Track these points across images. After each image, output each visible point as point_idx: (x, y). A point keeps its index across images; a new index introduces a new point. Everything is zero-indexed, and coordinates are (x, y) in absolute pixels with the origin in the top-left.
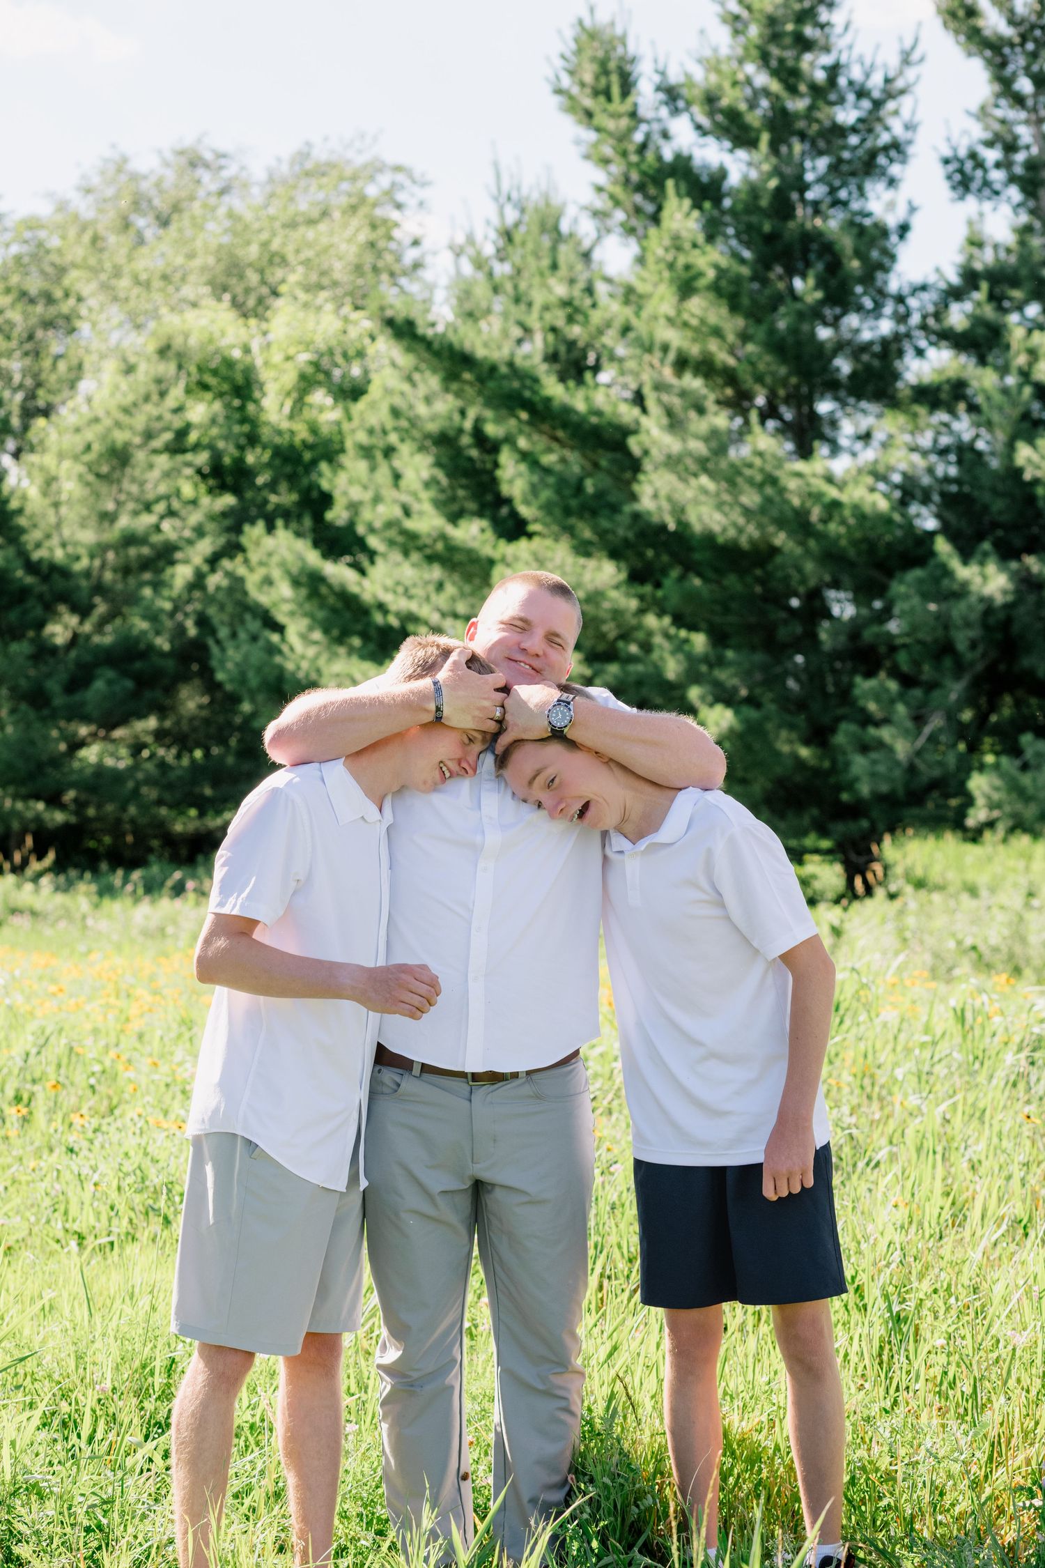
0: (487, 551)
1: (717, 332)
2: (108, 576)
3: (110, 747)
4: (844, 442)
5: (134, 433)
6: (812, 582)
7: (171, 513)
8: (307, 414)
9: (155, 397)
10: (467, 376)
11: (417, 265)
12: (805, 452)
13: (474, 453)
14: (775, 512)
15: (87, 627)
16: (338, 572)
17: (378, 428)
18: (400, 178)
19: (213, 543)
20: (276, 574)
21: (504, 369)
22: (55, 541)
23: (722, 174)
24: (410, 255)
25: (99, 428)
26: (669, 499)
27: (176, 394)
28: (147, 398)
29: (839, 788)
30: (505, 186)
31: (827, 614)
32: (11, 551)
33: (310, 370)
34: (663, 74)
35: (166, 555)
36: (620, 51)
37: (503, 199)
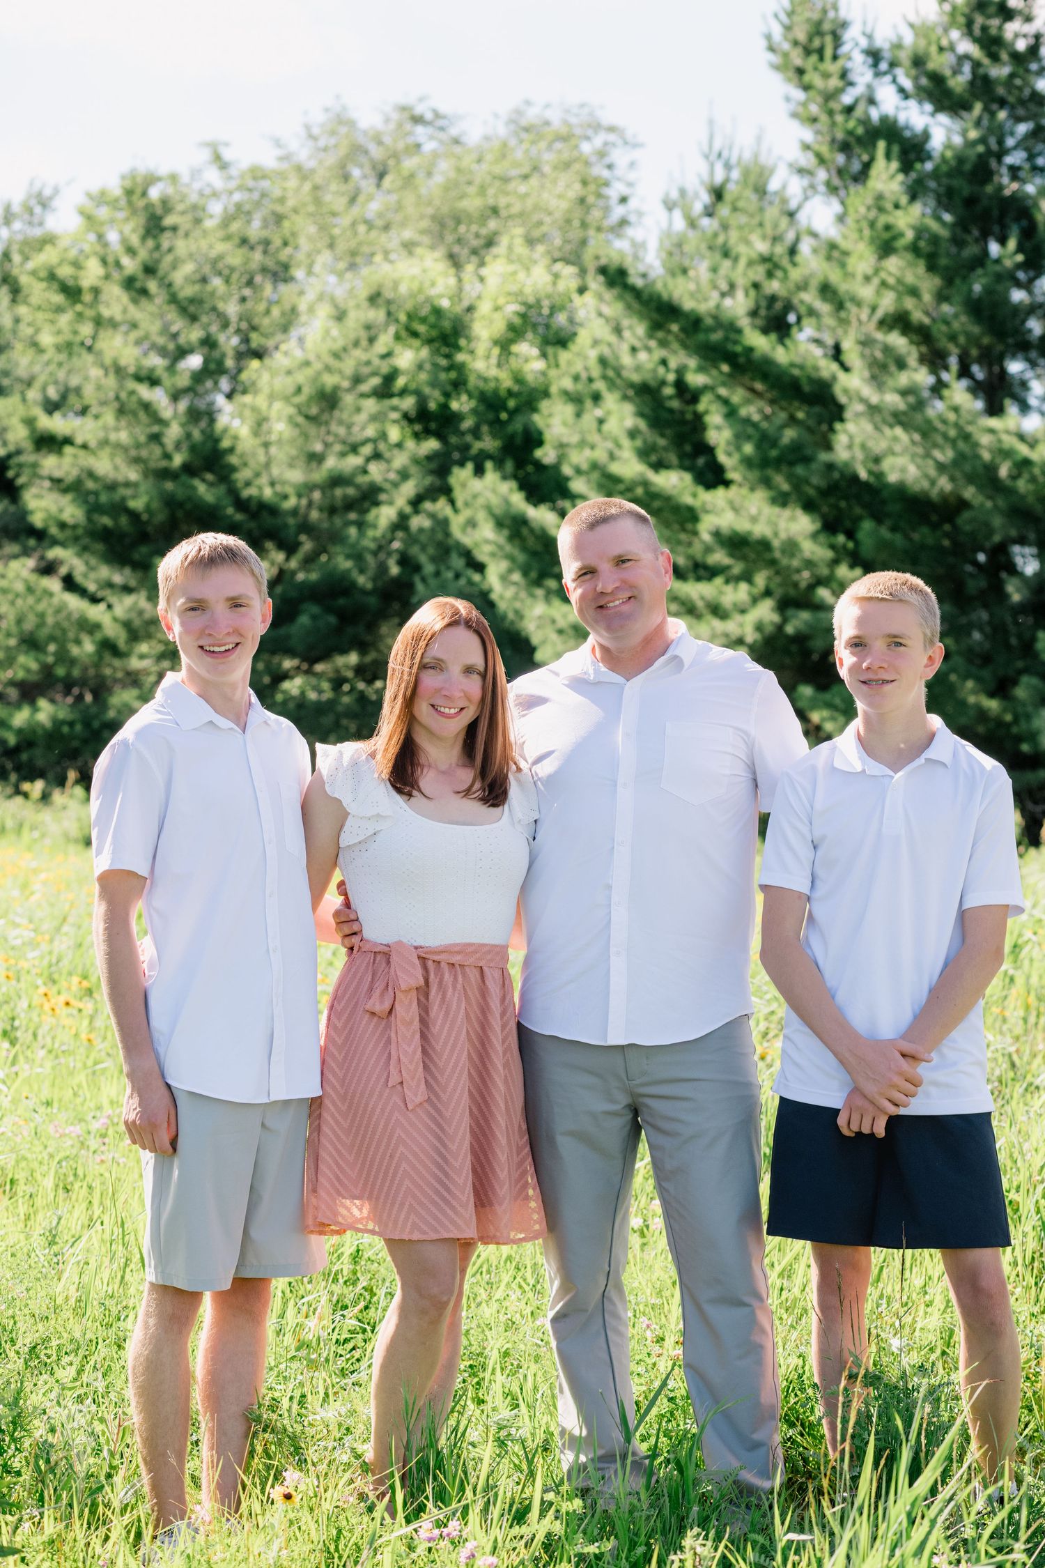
0: (688, 500)
1: (914, 292)
2: (315, 515)
3: (314, 681)
4: (1033, 402)
5: (343, 377)
6: (997, 538)
7: (377, 456)
8: (513, 362)
9: (364, 343)
10: (675, 327)
11: (624, 222)
12: (994, 409)
13: (675, 404)
14: (967, 467)
15: (293, 564)
16: (541, 515)
17: (584, 375)
18: (612, 137)
19: (416, 486)
20: (481, 516)
21: (709, 321)
22: (264, 480)
23: (926, 136)
24: (618, 212)
25: (309, 372)
26: (863, 447)
27: (385, 341)
28: (356, 344)
29: (1019, 739)
30: (717, 146)
31: (1012, 570)
32: (222, 489)
33: (517, 321)
34: (870, 37)
35: (370, 496)
36: (831, 14)
37: (714, 156)
